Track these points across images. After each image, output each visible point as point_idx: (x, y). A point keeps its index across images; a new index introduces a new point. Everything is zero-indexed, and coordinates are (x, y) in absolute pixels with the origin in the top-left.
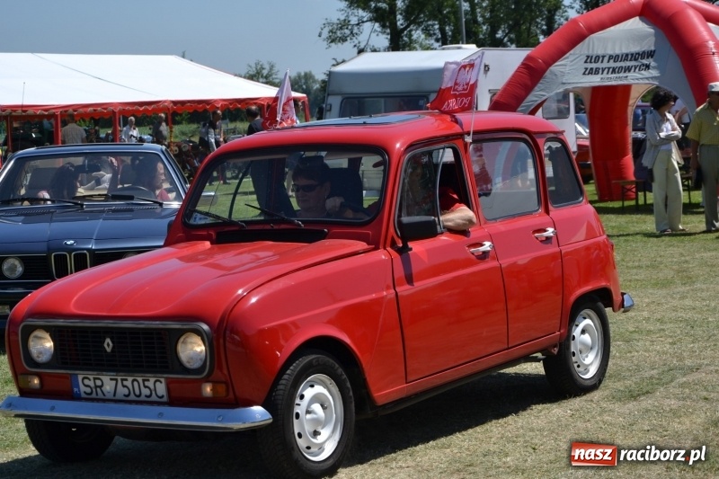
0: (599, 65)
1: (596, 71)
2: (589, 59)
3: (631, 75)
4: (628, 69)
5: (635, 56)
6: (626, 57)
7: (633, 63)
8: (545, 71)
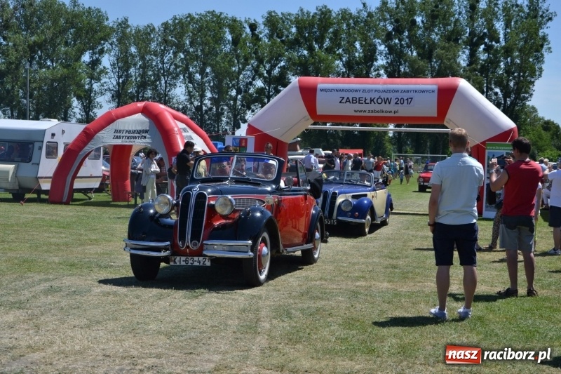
0: (121, 134)
1: (120, 138)
2: (116, 131)
3: (137, 140)
4: (136, 138)
5: (139, 132)
6: (134, 132)
7: (138, 135)
8: (94, 135)
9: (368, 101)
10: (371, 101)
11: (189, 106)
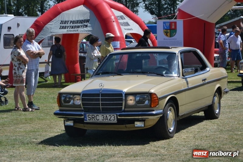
0: (66, 25)
1: (65, 28)
2: (62, 22)
3: (80, 29)
4: (78, 27)
5: (81, 22)
6: (77, 22)
7: (80, 24)
8: (43, 27)
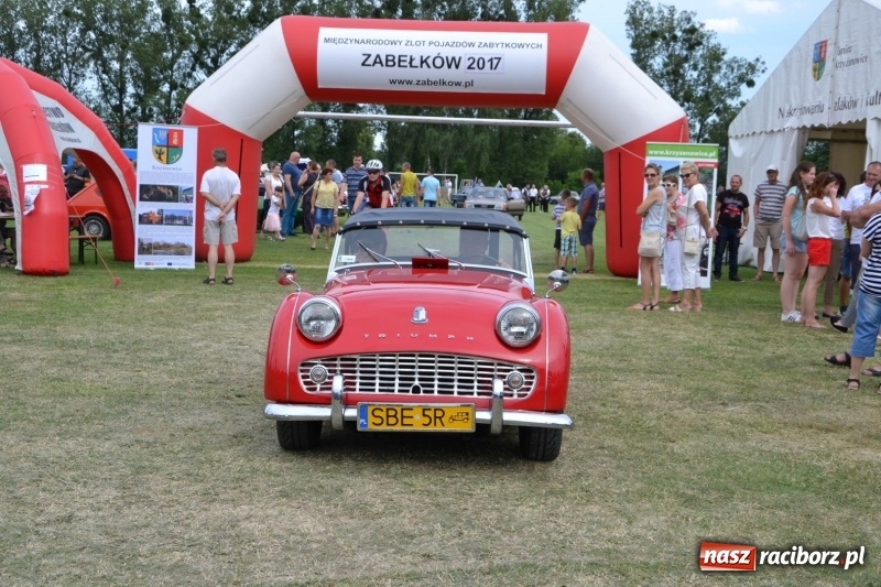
9: (417, 62)
10: (422, 62)
11: (103, 105)
